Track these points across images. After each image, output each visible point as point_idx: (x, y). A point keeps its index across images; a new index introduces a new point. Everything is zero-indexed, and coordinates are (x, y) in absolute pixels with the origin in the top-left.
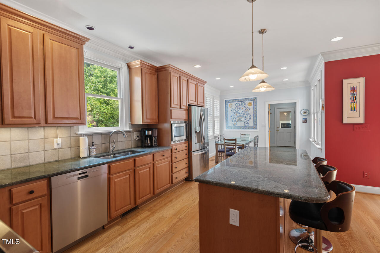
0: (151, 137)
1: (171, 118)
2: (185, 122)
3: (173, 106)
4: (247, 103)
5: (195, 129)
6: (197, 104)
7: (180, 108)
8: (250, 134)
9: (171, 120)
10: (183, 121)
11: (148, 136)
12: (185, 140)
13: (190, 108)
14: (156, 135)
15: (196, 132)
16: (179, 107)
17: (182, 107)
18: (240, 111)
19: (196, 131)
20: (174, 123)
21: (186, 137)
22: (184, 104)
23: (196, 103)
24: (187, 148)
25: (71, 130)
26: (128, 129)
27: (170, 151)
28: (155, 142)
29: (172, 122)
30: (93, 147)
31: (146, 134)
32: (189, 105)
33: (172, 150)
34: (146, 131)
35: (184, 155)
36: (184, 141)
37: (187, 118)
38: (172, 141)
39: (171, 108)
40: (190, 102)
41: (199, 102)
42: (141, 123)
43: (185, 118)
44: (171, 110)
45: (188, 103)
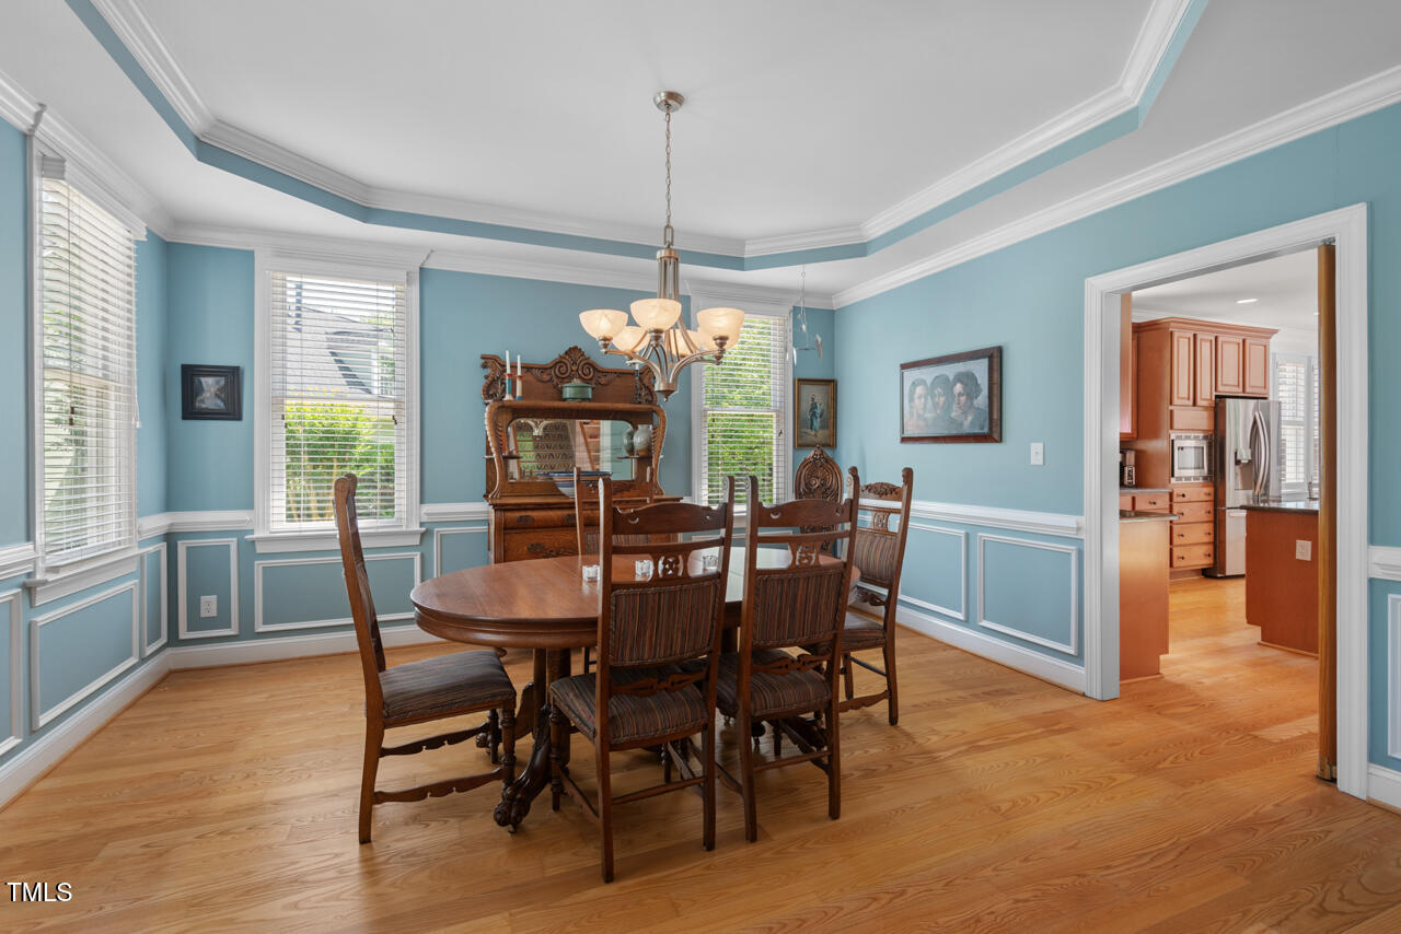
1: (1172, 428)
2: (1205, 438)
3: (1176, 401)
5: (1236, 453)
6: (1244, 391)
7: (1195, 404)
9: (1170, 431)
10: (1201, 435)
12: (1205, 478)
13: (1221, 405)
14: (1134, 463)
15: (1238, 462)
16: (1191, 402)
17: (1199, 402)
19: (1239, 458)
20: (1179, 438)
21: (1209, 470)
22: (1206, 394)
23: (1241, 390)
24: (1211, 498)
27: (1167, 497)
28: (1130, 477)
29: (1173, 437)
32: (1217, 397)
33: (1171, 494)
35: (1203, 512)
36: (1201, 481)
37: (1212, 428)
38: (1173, 476)
39: (1171, 408)
40: (1220, 388)
41: (1250, 388)
43: (1205, 428)
44: (1172, 411)
45: (1216, 390)
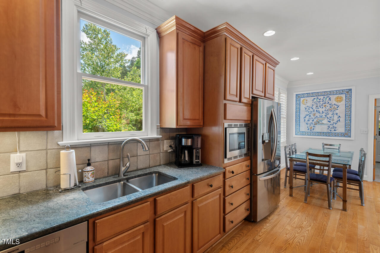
0: (190, 149)
1: (225, 118)
2: (246, 126)
3: (228, 97)
4: (333, 97)
5: (263, 136)
6: (265, 96)
7: (240, 101)
8: (340, 144)
9: (224, 121)
10: (244, 124)
11: (186, 147)
12: (245, 155)
13: (254, 103)
14: (199, 146)
15: (263, 142)
16: (238, 99)
17: (244, 100)
18: (321, 110)
19: (264, 139)
20: (230, 126)
21: (248, 149)
22: (247, 95)
23: (263, 95)
24: (249, 168)
25: (47, 138)
26: (155, 135)
27: (222, 176)
28: (197, 157)
29: (226, 125)
30: (89, 168)
31: (183, 144)
32: (253, 97)
33: (224, 173)
34: (183, 140)
35: (245, 180)
36: (243, 157)
37: (250, 119)
38: (226, 157)
39: (225, 102)
40: (255, 92)
41: (268, 93)
42: (174, 126)
43: (246, 119)
44: (225, 105)
45: (252, 93)
